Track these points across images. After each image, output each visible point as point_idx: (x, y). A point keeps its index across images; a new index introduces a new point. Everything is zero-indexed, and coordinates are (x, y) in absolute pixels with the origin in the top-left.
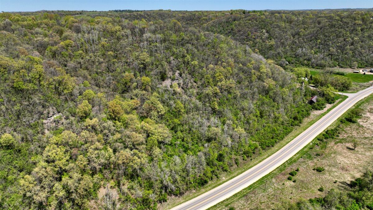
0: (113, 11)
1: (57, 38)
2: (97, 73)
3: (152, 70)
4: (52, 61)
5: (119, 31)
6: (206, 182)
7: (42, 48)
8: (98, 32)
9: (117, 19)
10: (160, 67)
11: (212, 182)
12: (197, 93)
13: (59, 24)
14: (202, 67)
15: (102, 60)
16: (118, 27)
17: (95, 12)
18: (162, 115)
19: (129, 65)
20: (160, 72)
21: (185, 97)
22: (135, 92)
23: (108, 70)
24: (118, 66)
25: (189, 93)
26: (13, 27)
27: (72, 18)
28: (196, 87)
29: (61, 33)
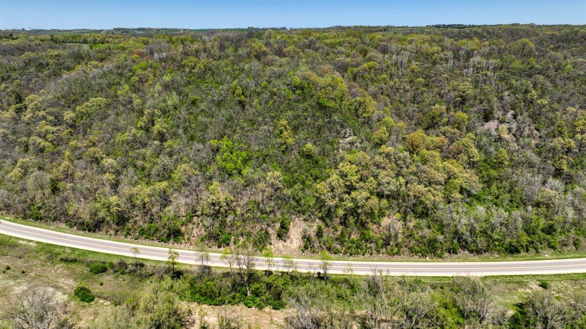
0: (432, 26)
1: (360, 58)
2: (400, 102)
3: (472, 106)
4: (353, 83)
5: (437, 53)
6: (518, 251)
7: (343, 68)
8: (409, 54)
9: (437, 38)
10: (485, 103)
11: (527, 254)
12: (537, 146)
13: (363, 43)
14: (554, 110)
15: (408, 87)
16: (436, 48)
17: (406, 29)
18: (474, 163)
19: (442, 97)
20: (485, 110)
21: (514, 146)
22: (443, 129)
23: (414, 100)
24: (428, 97)
25: (522, 143)
26: (317, 45)
27: (378, 36)
28: (537, 136)
29: (364, 53)
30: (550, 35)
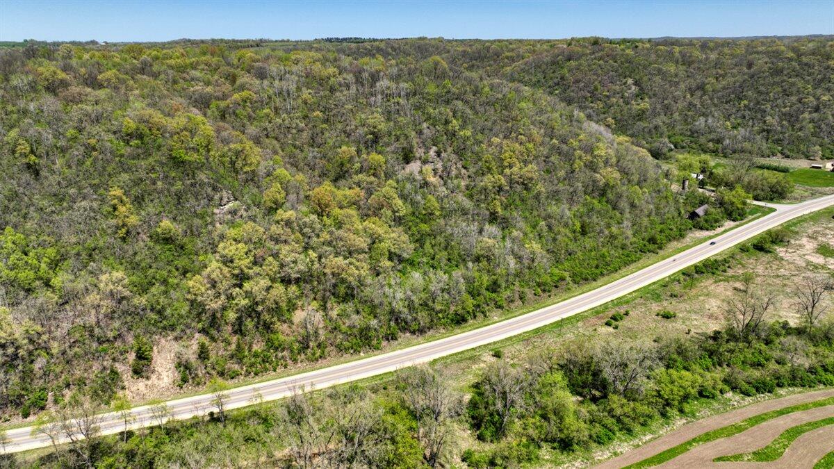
0: (323, 39)
1: (227, 87)
2: (294, 146)
3: (388, 145)
4: (221, 124)
5: (334, 76)
6: (464, 320)
7: (203, 103)
8: (297, 78)
9: (331, 56)
10: (402, 139)
11: (475, 322)
12: (467, 187)
13: (228, 64)
14: (479, 143)
15: (302, 125)
16: (331, 70)
17: (287, 43)
18: (400, 218)
19: (349, 136)
20: (403, 149)
21: (443, 191)
22: (356, 178)
23: (313, 142)
24: (331, 137)
25: (451, 186)
26: (155, 68)
27: (249, 54)
28: (466, 176)
29: (232, 79)
30: (462, 51)
